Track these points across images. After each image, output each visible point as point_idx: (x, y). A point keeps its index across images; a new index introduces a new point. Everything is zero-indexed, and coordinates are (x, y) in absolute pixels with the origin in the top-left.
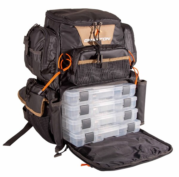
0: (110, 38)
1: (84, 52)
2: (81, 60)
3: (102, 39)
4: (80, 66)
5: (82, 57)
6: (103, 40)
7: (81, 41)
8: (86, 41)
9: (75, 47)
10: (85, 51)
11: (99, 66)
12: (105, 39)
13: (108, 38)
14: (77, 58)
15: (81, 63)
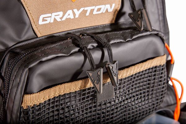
0: (114, 5)
1: (41, 62)
2: (31, 93)
3: (92, 11)
4: (30, 112)
5: (36, 82)
6: (95, 12)
7: (28, 22)
8: (43, 20)
9: (10, 44)
10: (44, 59)
11: (88, 97)
12: (99, 10)
13: (108, 6)
14: (19, 84)
15: (31, 104)
